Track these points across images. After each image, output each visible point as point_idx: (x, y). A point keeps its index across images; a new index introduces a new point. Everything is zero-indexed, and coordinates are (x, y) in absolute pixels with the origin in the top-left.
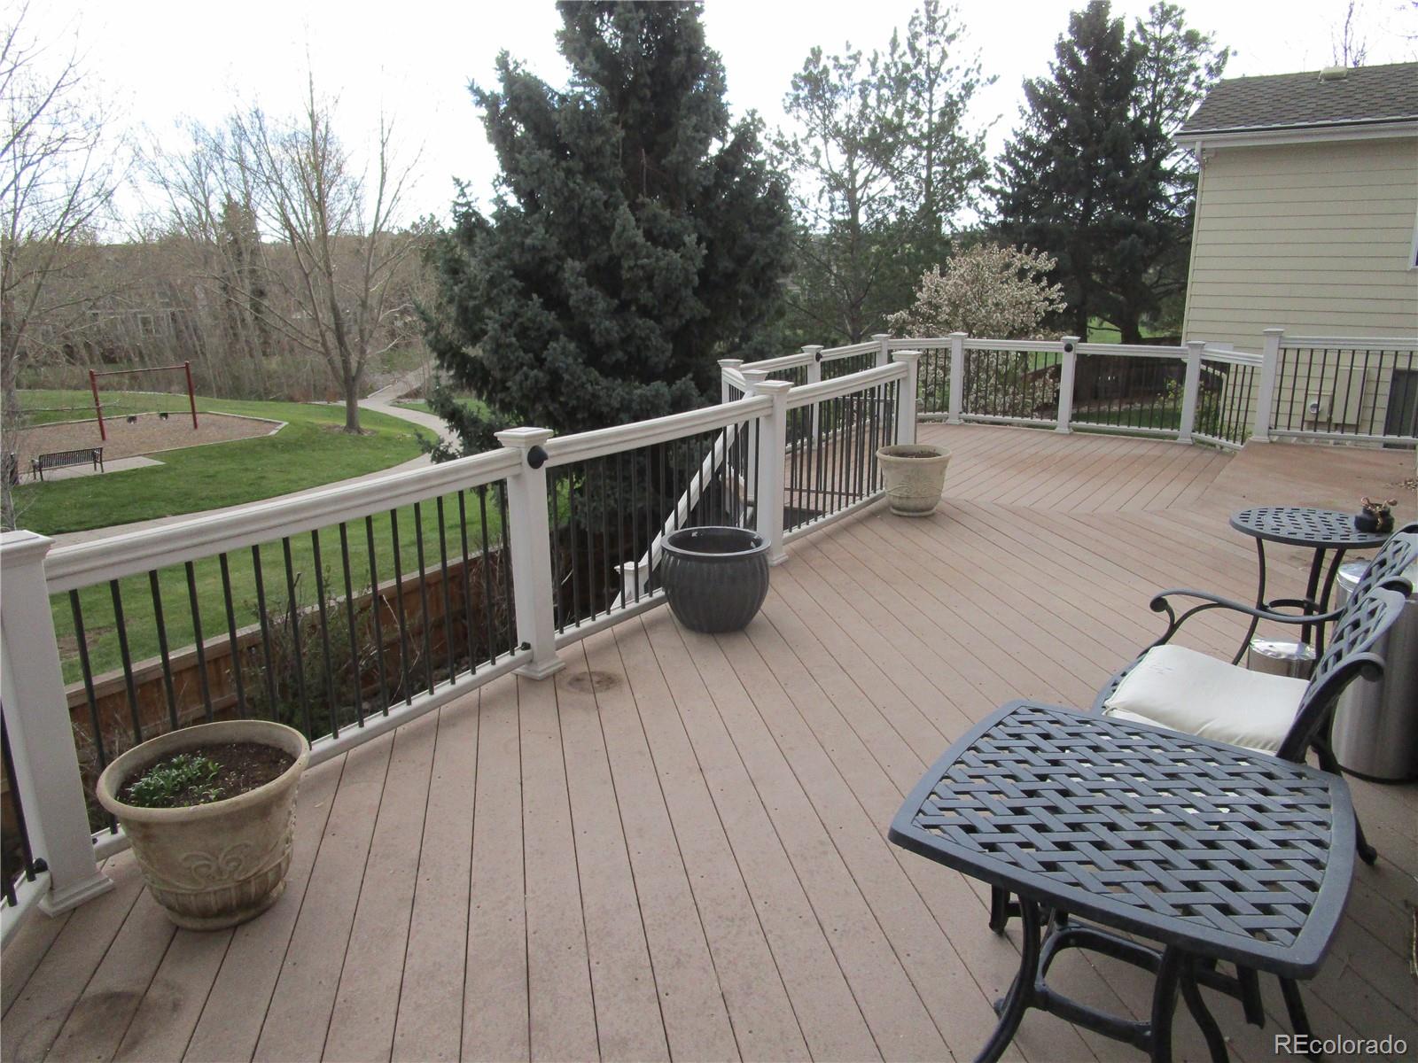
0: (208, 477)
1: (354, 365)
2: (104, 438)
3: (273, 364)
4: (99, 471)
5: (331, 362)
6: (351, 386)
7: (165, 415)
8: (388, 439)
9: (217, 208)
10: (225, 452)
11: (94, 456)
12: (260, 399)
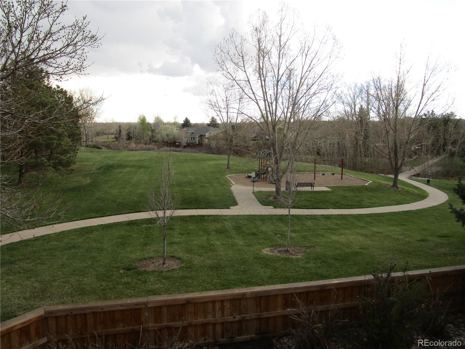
0: (344, 197)
1: (399, 164)
2: (315, 179)
3: (367, 160)
4: (312, 190)
5: (391, 162)
6: (397, 171)
7: (333, 174)
8: (408, 192)
9: (357, 110)
10: (351, 189)
11: (312, 185)
12: (362, 171)
